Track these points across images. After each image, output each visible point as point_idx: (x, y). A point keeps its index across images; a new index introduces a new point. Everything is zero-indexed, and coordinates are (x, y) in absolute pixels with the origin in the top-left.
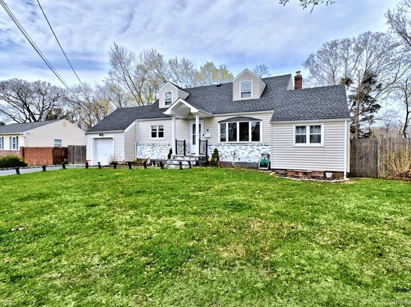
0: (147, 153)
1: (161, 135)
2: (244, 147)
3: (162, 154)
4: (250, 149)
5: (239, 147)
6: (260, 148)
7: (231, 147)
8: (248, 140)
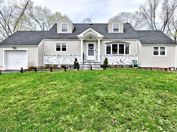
0: (53, 61)
1: (64, 49)
2: (121, 57)
3: (66, 61)
4: (125, 58)
5: (118, 57)
6: (130, 57)
7: (114, 57)
8: (124, 53)
